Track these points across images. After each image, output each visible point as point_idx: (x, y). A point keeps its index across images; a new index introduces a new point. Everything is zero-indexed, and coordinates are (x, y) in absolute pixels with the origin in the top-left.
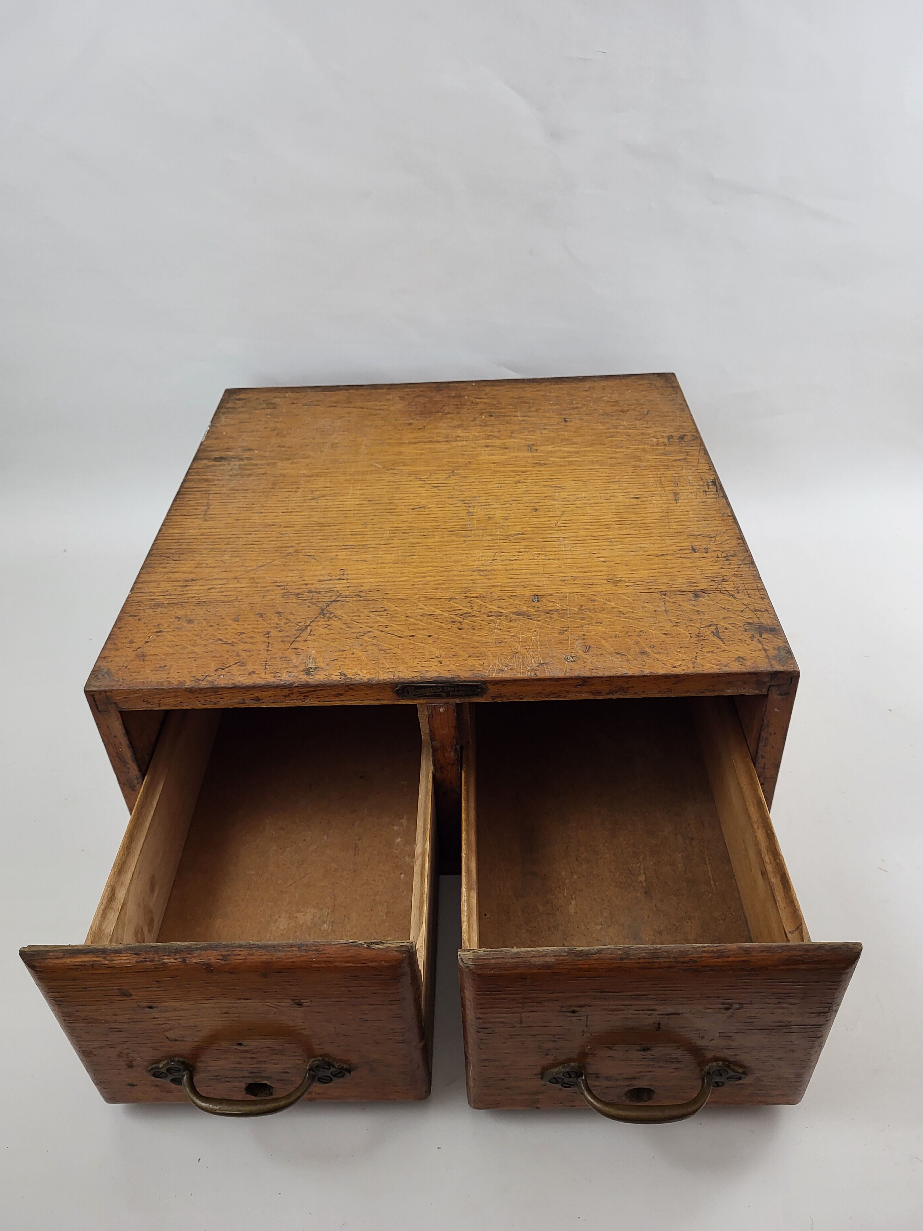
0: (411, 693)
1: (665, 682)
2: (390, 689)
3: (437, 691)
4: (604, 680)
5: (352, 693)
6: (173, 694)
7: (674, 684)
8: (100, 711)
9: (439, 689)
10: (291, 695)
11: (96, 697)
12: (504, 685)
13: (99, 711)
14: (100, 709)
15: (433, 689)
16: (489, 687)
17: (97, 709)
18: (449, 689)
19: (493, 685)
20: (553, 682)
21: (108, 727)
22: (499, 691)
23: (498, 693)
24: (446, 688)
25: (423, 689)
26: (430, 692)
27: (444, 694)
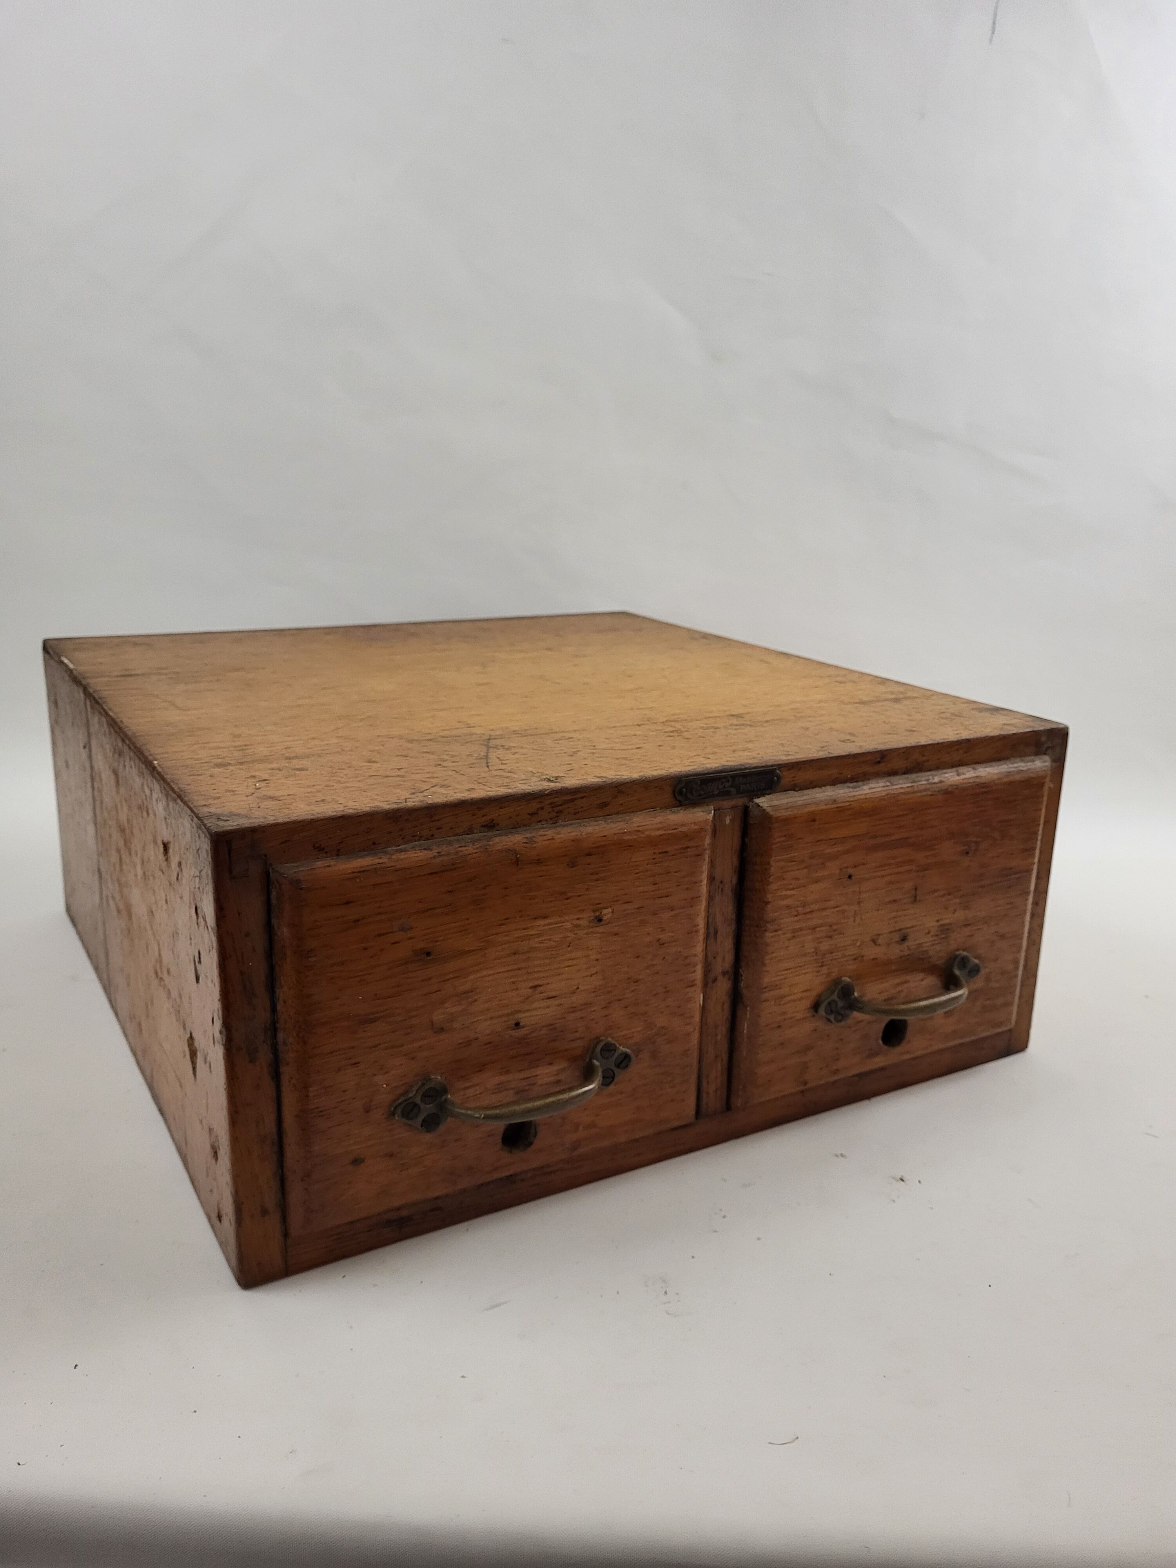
0: (696, 791)
2: (669, 789)
3: (726, 785)
5: (621, 799)
8: (234, 878)
9: (728, 781)
10: (540, 812)
11: (234, 846)
13: (232, 878)
14: (234, 874)
15: (722, 783)
16: (784, 774)
17: (230, 872)
19: (789, 770)
20: (850, 760)
21: (239, 914)
22: (794, 779)
23: (793, 782)
24: (737, 779)
25: (710, 784)
26: (718, 789)
27: (733, 790)
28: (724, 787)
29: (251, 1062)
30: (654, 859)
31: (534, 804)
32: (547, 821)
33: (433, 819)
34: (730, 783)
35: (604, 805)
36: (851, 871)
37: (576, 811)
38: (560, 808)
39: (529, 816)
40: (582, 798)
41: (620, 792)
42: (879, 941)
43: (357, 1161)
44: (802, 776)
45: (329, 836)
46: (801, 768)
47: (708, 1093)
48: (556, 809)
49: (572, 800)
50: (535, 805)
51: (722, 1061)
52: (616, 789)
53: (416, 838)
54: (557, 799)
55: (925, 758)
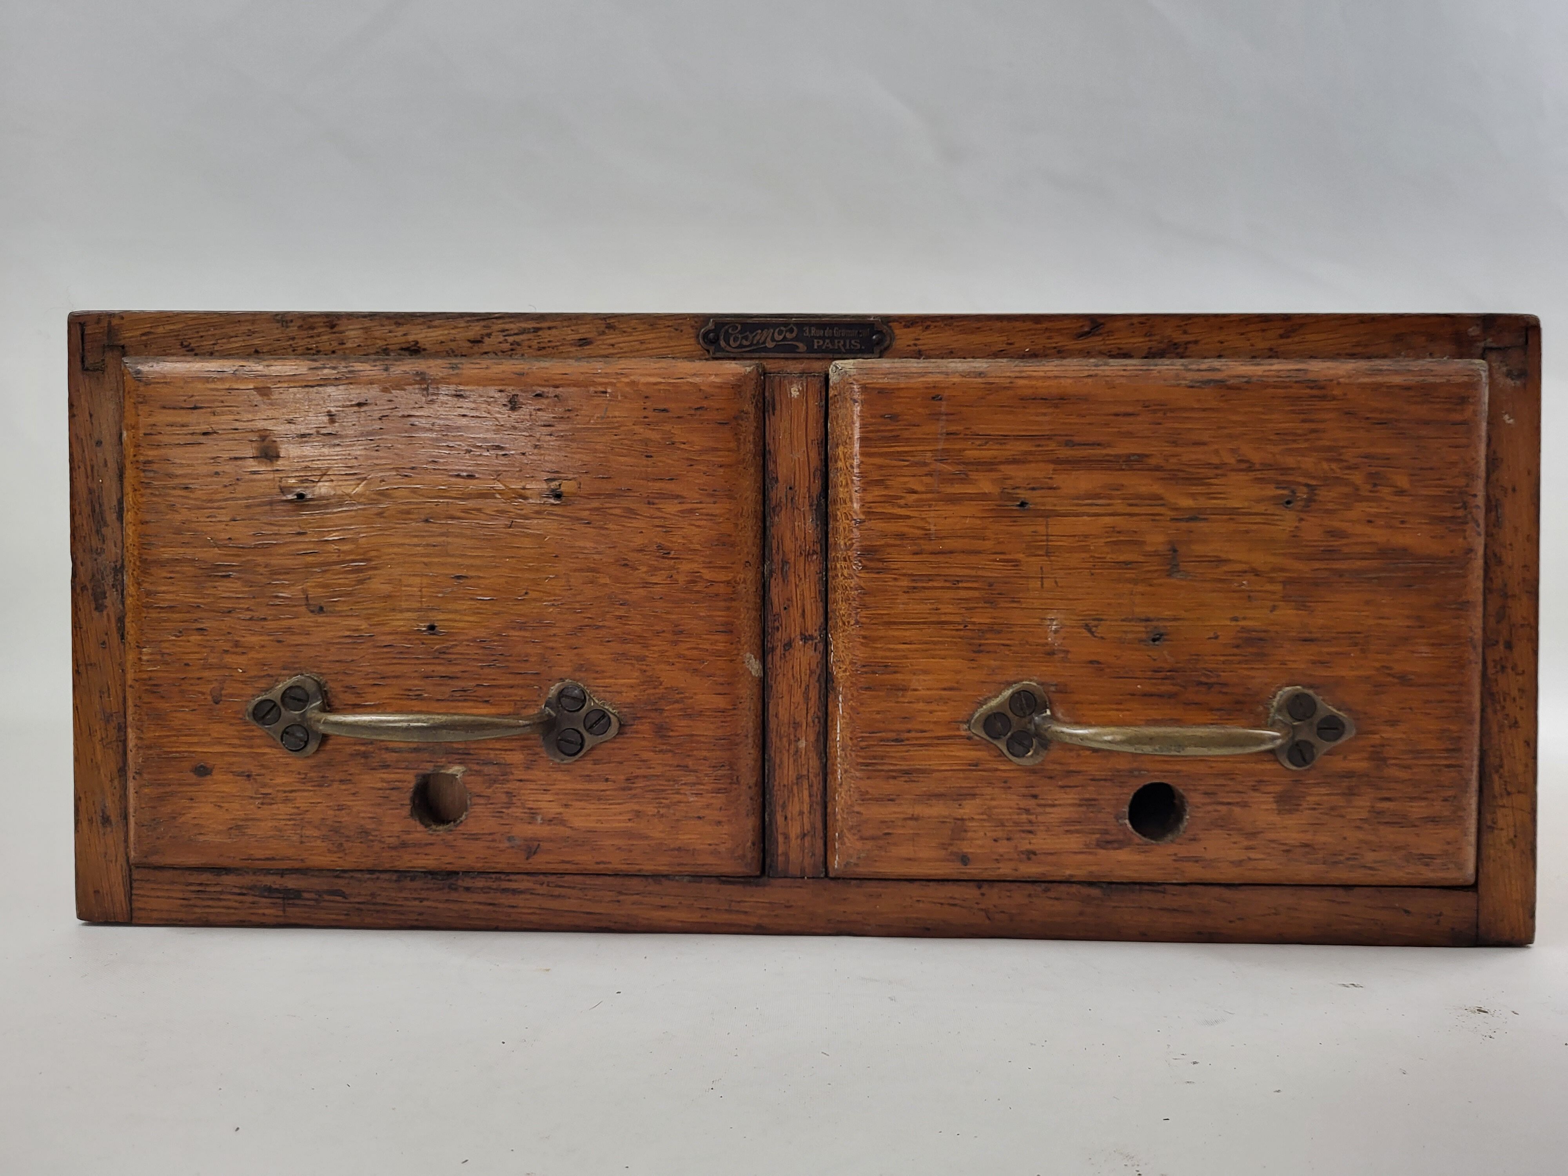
0: (735, 340)
1: (1263, 331)
2: (691, 330)
3: (788, 335)
4: (1135, 321)
5: (612, 338)
6: (245, 328)
7: (1281, 337)
8: (87, 370)
9: (791, 331)
10: (486, 340)
11: (88, 330)
12: (928, 327)
13: (85, 369)
14: (87, 365)
15: (780, 332)
16: (897, 332)
17: (83, 362)
18: (813, 330)
19: (906, 326)
20: (1029, 325)
21: (91, 416)
22: (917, 342)
23: (915, 348)
24: (806, 329)
25: (760, 331)
26: (773, 340)
27: (802, 346)
28: (785, 339)
29: (96, 609)
30: (645, 417)
31: (478, 328)
32: (496, 354)
33: (334, 330)
34: (794, 334)
35: (584, 342)
36: (1024, 495)
37: (542, 345)
38: (518, 338)
39: (470, 345)
40: (549, 328)
41: (610, 327)
42: (1100, 630)
43: (203, 771)
44: (928, 340)
45: (201, 334)
46: (929, 326)
47: (786, 837)
48: (511, 339)
49: (537, 330)
50: (476, 330)
51: (811, 786)
52: (603, 322)
53: (311, 352)
54: (512, 326)
55: (1190, 338)
